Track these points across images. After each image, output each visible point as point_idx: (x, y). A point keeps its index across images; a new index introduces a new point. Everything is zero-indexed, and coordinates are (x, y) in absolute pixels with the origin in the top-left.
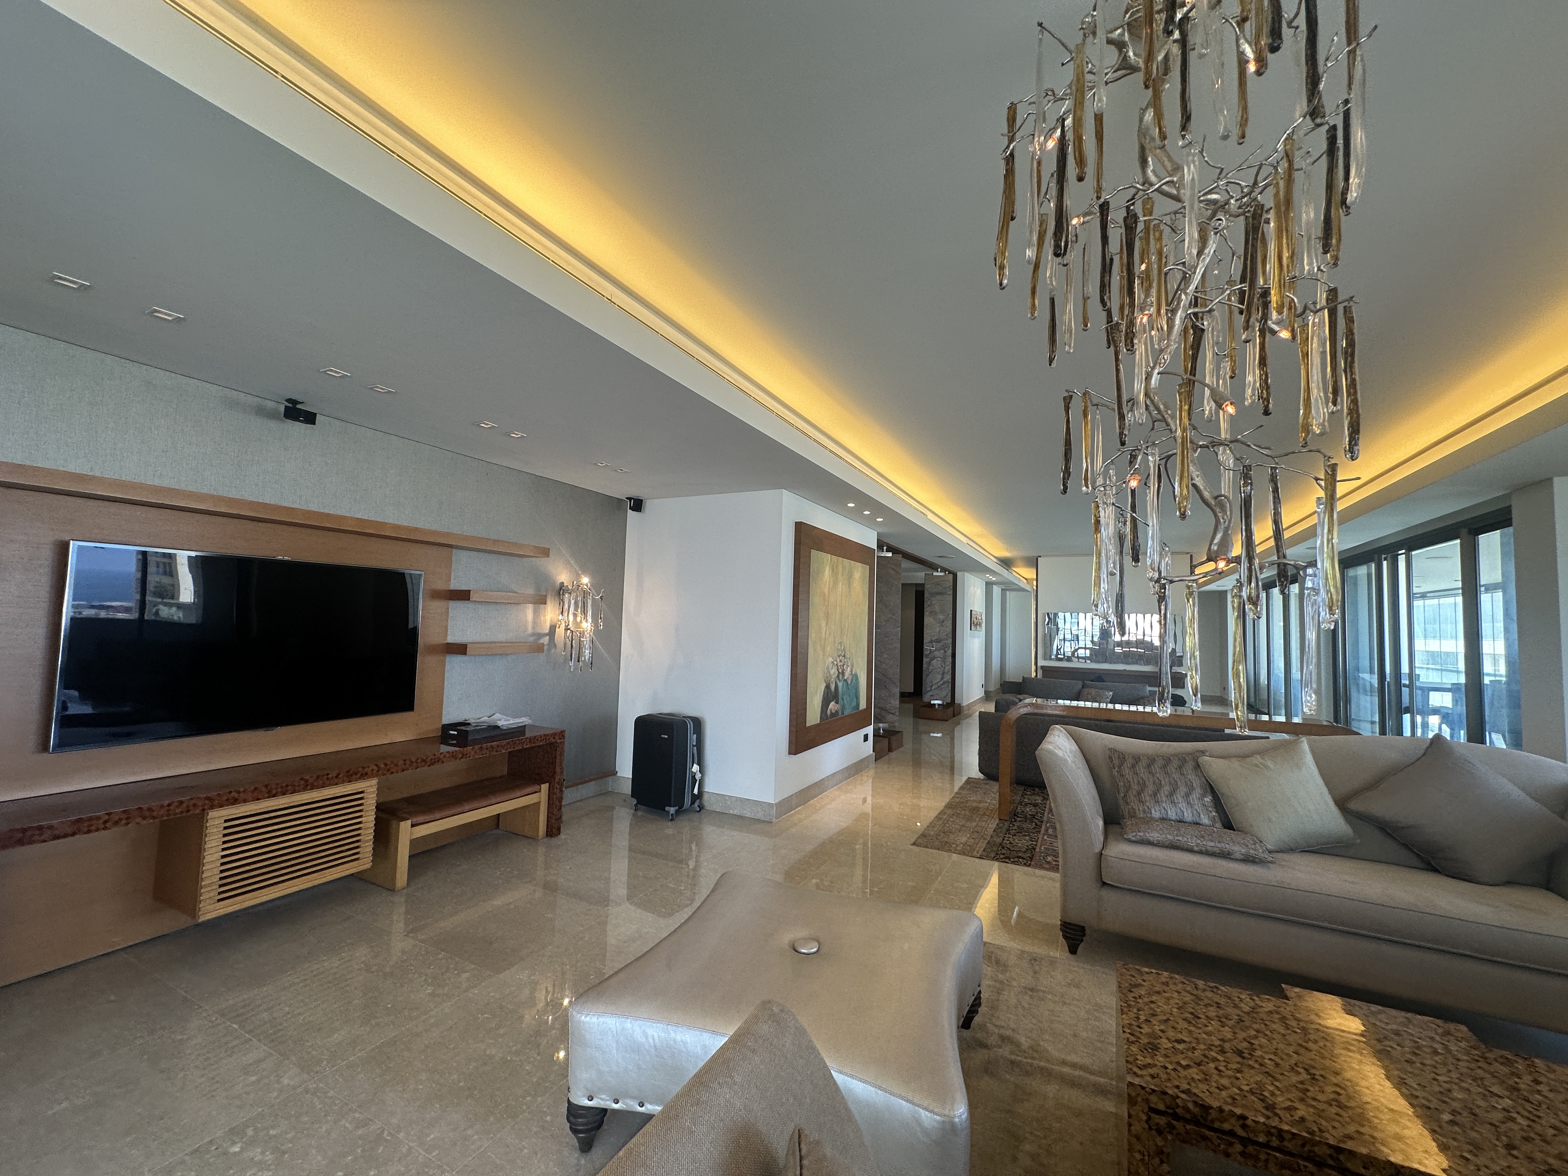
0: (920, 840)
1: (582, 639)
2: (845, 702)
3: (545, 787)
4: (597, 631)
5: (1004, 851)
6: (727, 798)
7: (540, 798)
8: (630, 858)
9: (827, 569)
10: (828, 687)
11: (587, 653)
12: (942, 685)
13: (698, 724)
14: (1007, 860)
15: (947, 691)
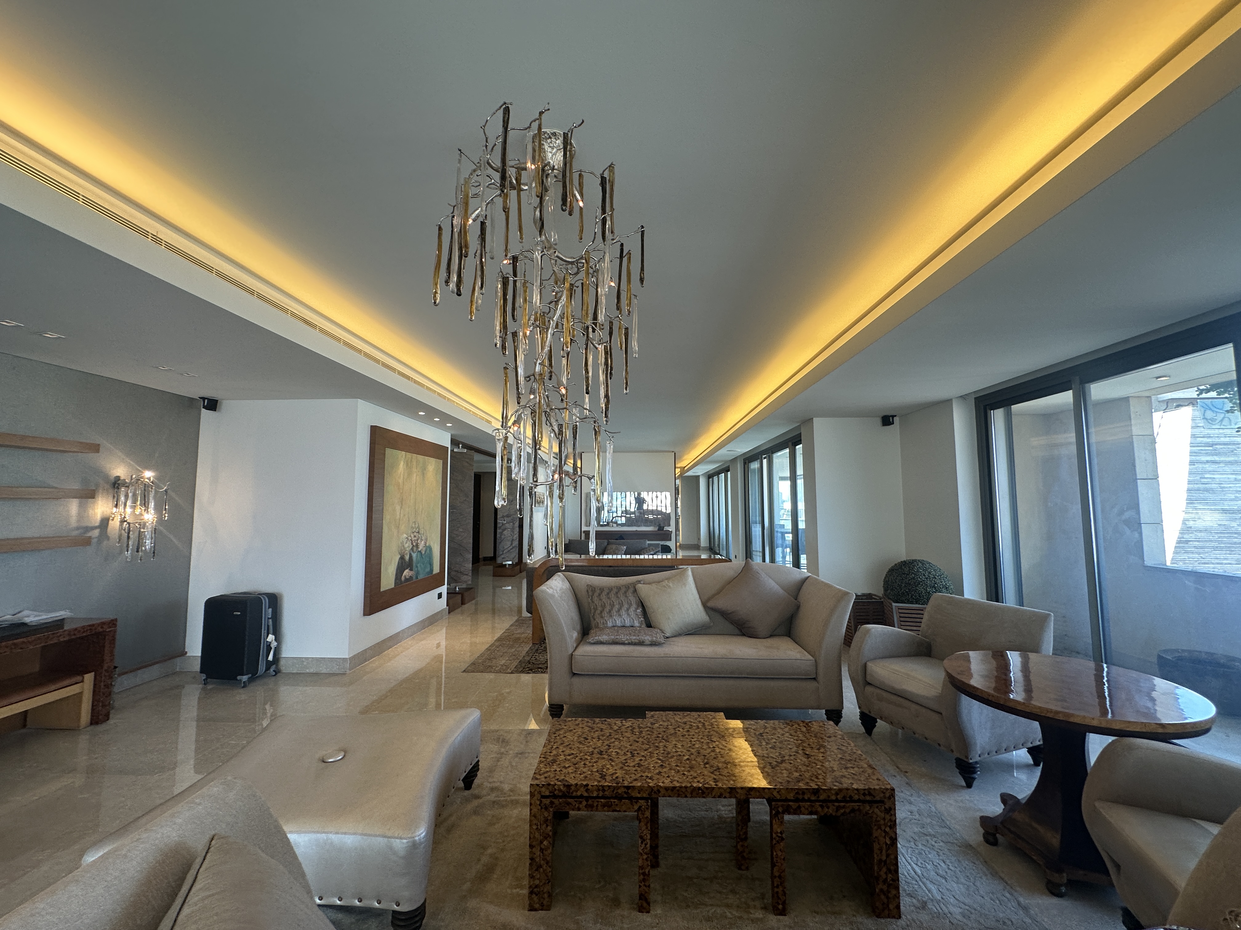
0: (469, 668)
1: (142, 530)
2: (419, 569)
3: (89, 678)
4: (160, 520)
5: (530, 666)
6: (304, 659)
7: (83, 688)
8: (198, 727)
9: (402, 463)
10: (402, 558)
11: (148, 544)
12: (511, 549)
13: (274, 600)
14: (529, 672)
15: (515, 553)
